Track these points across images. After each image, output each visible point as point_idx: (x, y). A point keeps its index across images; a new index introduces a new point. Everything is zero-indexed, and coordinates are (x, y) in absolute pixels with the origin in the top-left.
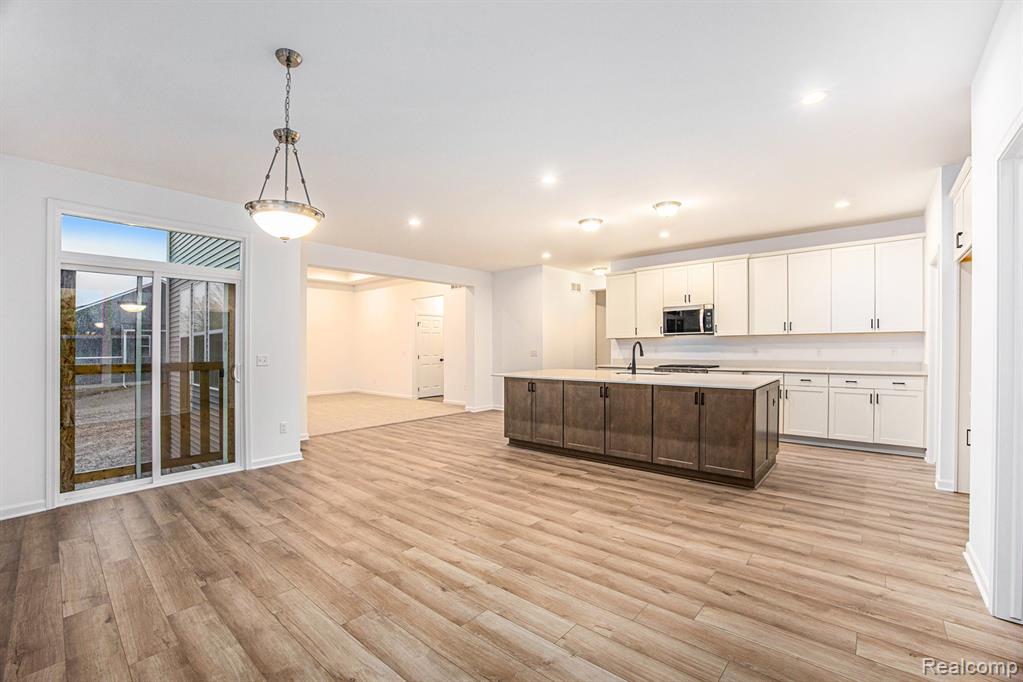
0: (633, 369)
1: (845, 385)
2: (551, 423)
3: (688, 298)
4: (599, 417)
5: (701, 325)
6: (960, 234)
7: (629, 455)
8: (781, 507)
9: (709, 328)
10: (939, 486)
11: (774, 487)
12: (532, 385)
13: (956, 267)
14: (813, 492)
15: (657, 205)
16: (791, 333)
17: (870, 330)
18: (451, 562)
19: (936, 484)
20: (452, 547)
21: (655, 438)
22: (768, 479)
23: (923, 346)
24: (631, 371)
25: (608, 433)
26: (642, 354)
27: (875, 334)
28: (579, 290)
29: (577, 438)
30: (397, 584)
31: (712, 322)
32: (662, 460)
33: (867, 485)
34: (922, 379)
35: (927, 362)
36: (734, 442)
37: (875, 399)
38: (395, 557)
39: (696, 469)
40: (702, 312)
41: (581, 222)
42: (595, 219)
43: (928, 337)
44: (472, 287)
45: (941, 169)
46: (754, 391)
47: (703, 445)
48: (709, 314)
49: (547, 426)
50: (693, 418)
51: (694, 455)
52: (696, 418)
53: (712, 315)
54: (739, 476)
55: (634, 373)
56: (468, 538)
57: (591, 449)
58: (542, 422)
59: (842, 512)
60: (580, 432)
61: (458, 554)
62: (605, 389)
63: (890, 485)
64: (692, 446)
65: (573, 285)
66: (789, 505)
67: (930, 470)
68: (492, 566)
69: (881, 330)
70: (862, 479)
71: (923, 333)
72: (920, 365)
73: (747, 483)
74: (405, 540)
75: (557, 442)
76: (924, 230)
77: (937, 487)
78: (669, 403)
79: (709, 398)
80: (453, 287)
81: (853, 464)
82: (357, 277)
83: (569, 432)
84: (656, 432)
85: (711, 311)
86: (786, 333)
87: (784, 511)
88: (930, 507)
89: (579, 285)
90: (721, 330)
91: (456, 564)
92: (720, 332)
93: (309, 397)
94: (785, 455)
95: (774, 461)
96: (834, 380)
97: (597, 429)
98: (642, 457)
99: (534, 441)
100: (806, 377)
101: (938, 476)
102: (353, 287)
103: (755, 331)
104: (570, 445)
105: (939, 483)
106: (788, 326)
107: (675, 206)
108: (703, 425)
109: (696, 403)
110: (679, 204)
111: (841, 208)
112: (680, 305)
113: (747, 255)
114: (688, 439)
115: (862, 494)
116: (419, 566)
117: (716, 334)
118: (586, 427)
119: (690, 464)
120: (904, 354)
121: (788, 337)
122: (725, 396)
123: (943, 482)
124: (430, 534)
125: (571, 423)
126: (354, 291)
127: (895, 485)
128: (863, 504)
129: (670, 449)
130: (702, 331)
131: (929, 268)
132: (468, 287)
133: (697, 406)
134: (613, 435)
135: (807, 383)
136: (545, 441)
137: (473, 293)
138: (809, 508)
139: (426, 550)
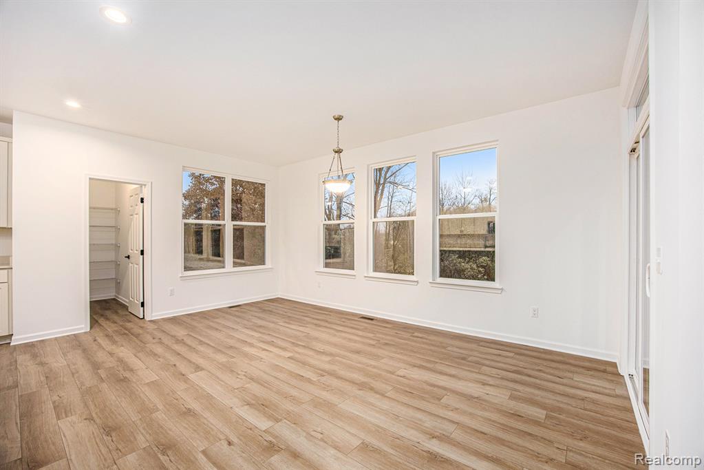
18: (267, 350)
20: (264, 357)
30: (293, 343)
38: (297, 352)
56: (253, 363)
61: (263, 354)
68: (247, 349)
74: (292, 361)
91: (264, 350)
116: (284, 349)
124: (278, 365)
139: (280, 356)
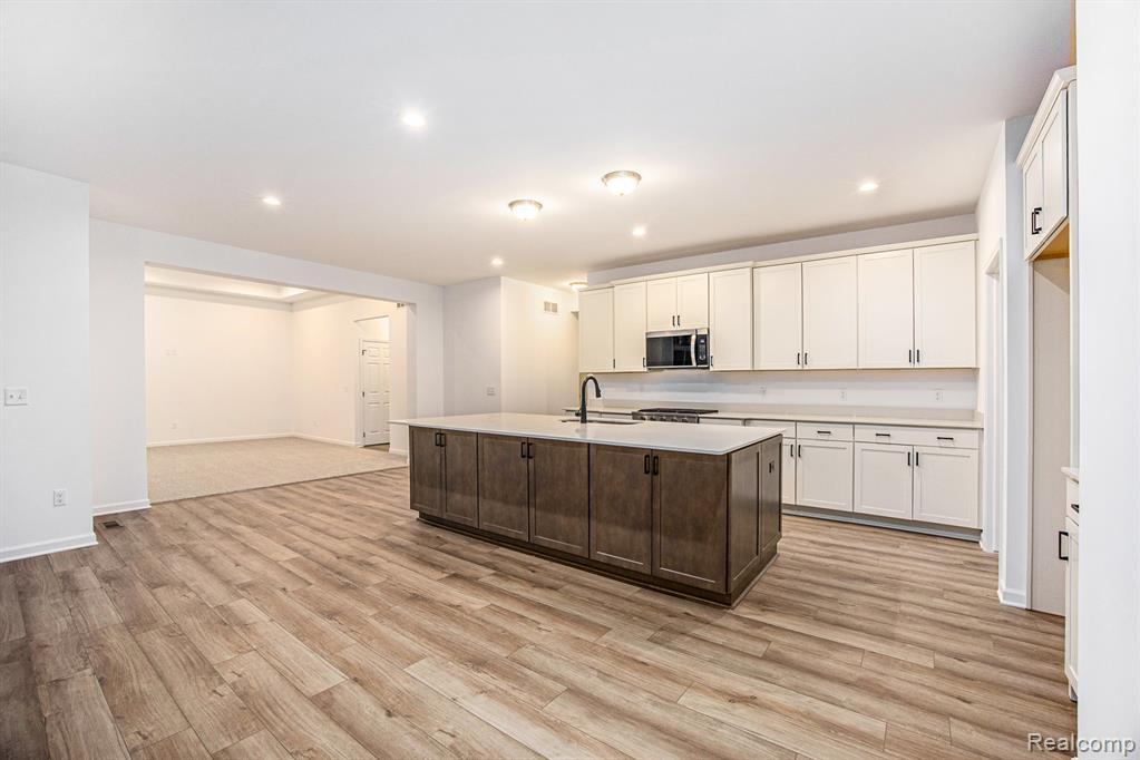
0: (583, 415)
1: (875, 439)
2: (464, 493)
3: (676, 320)
4: (522, 486)
5: (693, 356)
6: (1037, 211)
7: (559, 544)
8: (761, 648)
9: (704, 362)
10: (1004, 599)
11: (763, 604)
12: (441, 436)
13: (1027, 269)
14: (822, 614)
15: (607, 176)
16: (806, 367)
17: (909, 366)
19: (999, 593)
21: (592, 523)
22: (758, 589)
23: (976, 388)
24: (579, 418)
25: (532, 510)
26: (598, 395)
27: (914, 371)
28: (555, 310)
29: (494, 513)
31: (706, 351)
32: (602, 555)
33: (902, 596)
34: (975, 434)
35: (982, 408)
36: (699, 534)
37: (914, 460)
39: (647, 571)
40: (694, 337)
41: (511, 205)
42: (530, 202)
43: (982, 374)
44: (414, 304)
45: (1002, 125)
46: (728, 455)
47: (657, 537)
48: (703, 340)
49: (458, 497)
50: (642, 493)
51: (645, 550)
52: (646, 495)
53: (705, 343)
54: (709, 587)
55: (584, 421)
57: (513, 533)
58: (453, 490)
59: (857, 658)
60: (499, 507)
62: (529, 447)
63: (933, 594)
64: (642, 538)
65: (546, 304)
66: (780, 643)
67: (989, 565)
69: (922, 365)
70: (894, 583)
71: (976, 370)
72: (972, 413)
73: (721, 599)
75: (471, 521)
76: (975, 230)
77: (1002, 601)
78: (611, 471)
79: (666, 467)
80: (399, 306)
81: (884, 554)
82: (291, 293)
83: (485, 505)
84: (594, 513)
85: (705, 337)
86: (800, 367)
87: (766, 658)
88: (996, 643)
89: (555, 306)
90: (718, 364)
92: (716, 366)
93: (149, 449)
94: (794, 540)
95: (773, 553)
96: (861, 433)
97: (519, 504)
98: (577, 549)
99: (445, 517)
100: (824, 427)
101: (1002, 582)
102: (290, 305)
103: (764, 364)
104: (485, 525)
105: (1004, 593)
106: (803, 358)
107: (633, 180)
108: (656, 507)
109: (647, 472)
110: (639, 177)
111: (867, 192)
112: (667, 329)
113: (750, 263)
114: (636, 526)
115: (894, 615)
117: (711, 369)
118: (505, 500)
119: (639, 564)
120: (952, 398)
121: (802, 374)
122: (688, 462)
123: (1011, 591)
125: (487, 494)
126: (292, 311)
127: (941, 596)
128: (890, 638)
129: (614, 539)
130: (694, 364)
131: (983, 277)
132: (410, 304)
133: (649, 476)
134: (538, 514)
135: (825, 437)
136: (457, 518)
137: (415, 313)
138: (806, 651)
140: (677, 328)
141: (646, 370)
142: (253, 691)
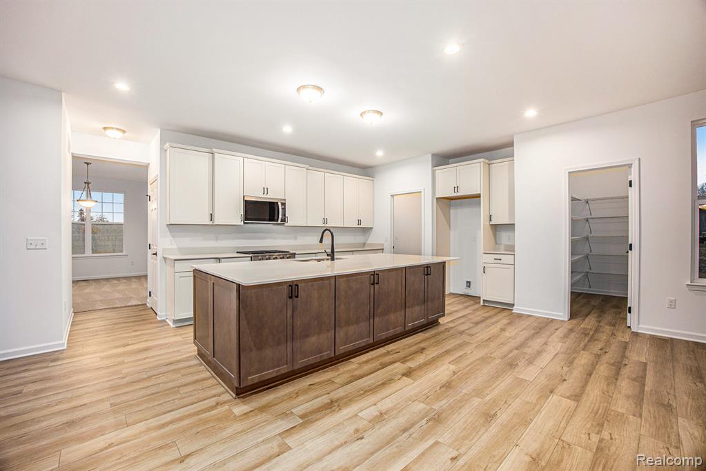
0: (332, 255)
2: (320, 333)
3: (266, 190)
7: (391, 332)
9: (284, 219)
21: (406, 310)
24: (330, 257)
29: (348, 335)
32: (410, 325)
40: (279, 204)
45: (431, 155)
49: (313, 340)
53: (285, 208)
71: (372, 228)
85: (284, 205)
86: (324, 225)
92: (290, 223)
104: (341, 349)
106: (325, 220)
117: (287, 224)
122: (436, 267)
125: (343, 323)
129: (414, 314)
130: (279, 221)
133: (426, 276)
140: (265, 196)
141: (242, 223)
142: (594, 423)
